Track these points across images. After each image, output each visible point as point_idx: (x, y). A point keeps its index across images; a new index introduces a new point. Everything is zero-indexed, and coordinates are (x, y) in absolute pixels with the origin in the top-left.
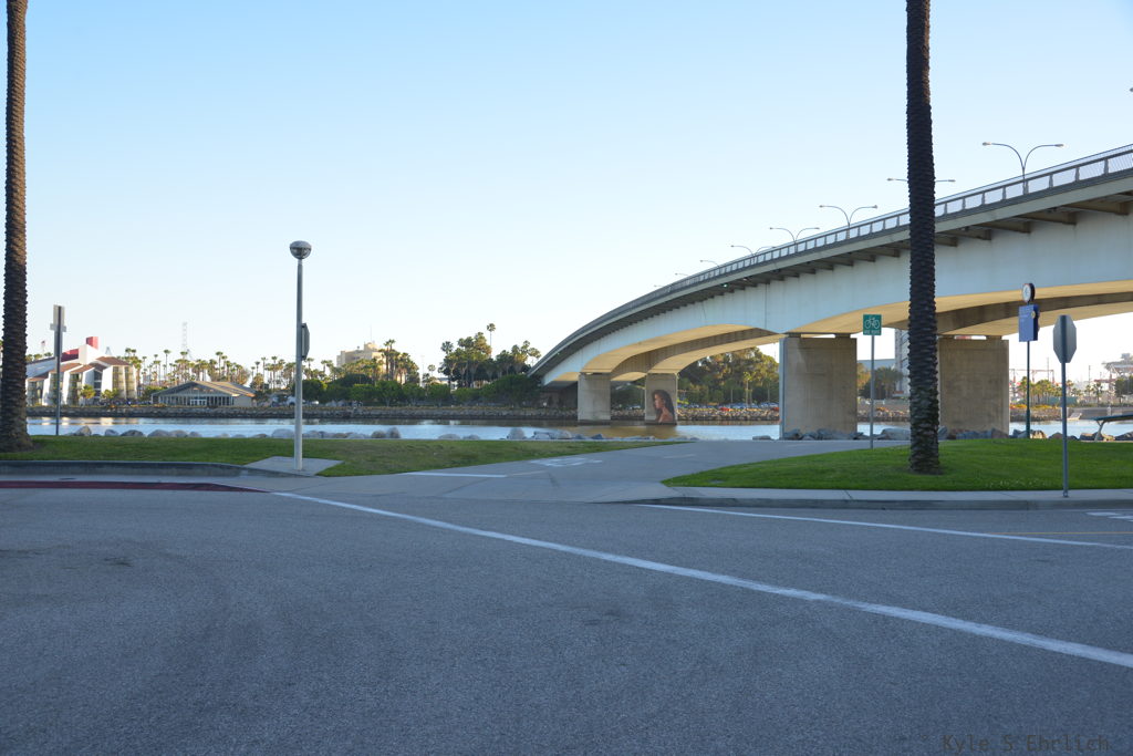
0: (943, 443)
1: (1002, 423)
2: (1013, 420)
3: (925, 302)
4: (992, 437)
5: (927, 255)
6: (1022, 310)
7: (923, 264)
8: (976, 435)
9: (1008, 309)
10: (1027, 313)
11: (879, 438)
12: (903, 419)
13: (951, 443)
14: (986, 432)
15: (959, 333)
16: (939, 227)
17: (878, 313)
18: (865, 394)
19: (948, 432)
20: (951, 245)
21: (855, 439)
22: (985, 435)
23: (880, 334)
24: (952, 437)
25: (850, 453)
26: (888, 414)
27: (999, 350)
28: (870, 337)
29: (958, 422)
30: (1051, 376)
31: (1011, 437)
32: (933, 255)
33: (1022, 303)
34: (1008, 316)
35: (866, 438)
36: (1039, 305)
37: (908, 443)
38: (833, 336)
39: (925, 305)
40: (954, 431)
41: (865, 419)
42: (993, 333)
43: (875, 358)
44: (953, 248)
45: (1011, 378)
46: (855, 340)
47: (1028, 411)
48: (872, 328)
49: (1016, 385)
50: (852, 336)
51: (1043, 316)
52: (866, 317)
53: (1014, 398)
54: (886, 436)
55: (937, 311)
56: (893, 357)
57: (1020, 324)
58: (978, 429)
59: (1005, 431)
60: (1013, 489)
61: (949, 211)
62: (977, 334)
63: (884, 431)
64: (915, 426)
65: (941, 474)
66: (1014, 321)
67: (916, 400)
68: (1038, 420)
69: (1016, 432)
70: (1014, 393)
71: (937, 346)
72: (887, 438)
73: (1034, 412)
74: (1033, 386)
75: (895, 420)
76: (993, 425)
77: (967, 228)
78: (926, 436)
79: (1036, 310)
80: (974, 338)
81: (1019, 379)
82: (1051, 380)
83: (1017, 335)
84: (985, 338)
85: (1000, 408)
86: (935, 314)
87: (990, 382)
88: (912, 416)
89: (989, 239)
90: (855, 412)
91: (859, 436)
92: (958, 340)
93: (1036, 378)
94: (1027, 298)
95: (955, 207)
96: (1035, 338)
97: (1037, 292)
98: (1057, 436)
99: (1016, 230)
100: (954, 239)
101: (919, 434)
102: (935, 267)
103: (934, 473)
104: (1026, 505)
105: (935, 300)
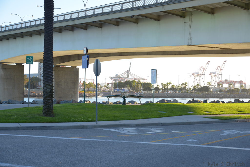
0: (55, 105)
1: (76, 98)
2: (80, 97)
3: (49, 53)
4: (72, 103)
5: (50, 35)
6: (83, 57)
7: (49, 38)
8: (67, 102)
9: (78, 57)
10: (85, 58)
11: (32, 103)
12: (41, 96)
13: (58, 105)
14: (70, 101)
15: (61, 65)
16: (55, 25)
17: (32, 56)
18: (27, 87)
19: (57, 101)
20: (59, 32)
21: (23, 103)
22: (69, 102)
23: (32, 64)
24: (58, 103)
25: (20, 109)
26: (35, 94)
27: (75, 71)
28: (29, 65)
29: (61, 97)
30: (93, 81)
31: (79, 103)
32: (53, 35)
33: (83, 55)
34: (78, 59)
35: (27, 103)
36: (89, 56)
37: (42, 105)
38: (15, 64)
39: (49, 54)
40: (59, 100)
41: (26, 96)
42: (73, 65)
43: (31, 73)
44: (60, 33)
45: (79, 82)
46: (24, 66)
47: (85, 93)
48: (30, 61)
49: (81, 84)
50: (22, 64)
51: (90, 60)
52: (27, 57)
53: (80, 89)
54: (34, 102)
55: (54, 56)
56: (38, 73)
57: (83, 62)
58: (67, 100)
59: (77, 101)
60: (79, 122)
61: (59, 20)
62: (68, 65)
63: (34, 101)
64: (45, 99)
65: (54, 116)
66: (80, 61)
67: (46, 89)
68: (88, 97)
69: (81, 101)
70: (80, 87)
71: (54, 69)
72: (35, 103)
73: (87, 94)
74: (87, 85)
75: (38, 96)
76: (73, 99)
77: (65, 26)
78: (49, 102)
79: (88, 57)
80: (67, 67)
81: (82, 82)
82: (93, 83)
83: (81, 66)
84: (70, 67)
85: (75, 93)
86: (53, 57)
87: (72, 83)
88: (44, 95)
89: (73, 31)
90: (23, 93)
91: (24, 102)
92: (61, 67)
93: (88, 82)
94: (85, 53)
95: (61, 18)
96: (88, 67)
97: (88, 51)
98: (94, 102)
99: (82, 28)
100: (60, 30)
101: (46, 101)
102: (53, 40)
103: (51, 116)
104: (83, 127)
105: (53, 52)
